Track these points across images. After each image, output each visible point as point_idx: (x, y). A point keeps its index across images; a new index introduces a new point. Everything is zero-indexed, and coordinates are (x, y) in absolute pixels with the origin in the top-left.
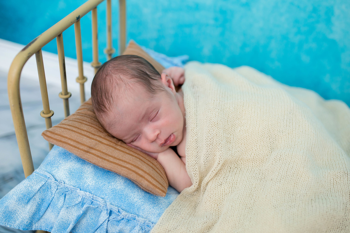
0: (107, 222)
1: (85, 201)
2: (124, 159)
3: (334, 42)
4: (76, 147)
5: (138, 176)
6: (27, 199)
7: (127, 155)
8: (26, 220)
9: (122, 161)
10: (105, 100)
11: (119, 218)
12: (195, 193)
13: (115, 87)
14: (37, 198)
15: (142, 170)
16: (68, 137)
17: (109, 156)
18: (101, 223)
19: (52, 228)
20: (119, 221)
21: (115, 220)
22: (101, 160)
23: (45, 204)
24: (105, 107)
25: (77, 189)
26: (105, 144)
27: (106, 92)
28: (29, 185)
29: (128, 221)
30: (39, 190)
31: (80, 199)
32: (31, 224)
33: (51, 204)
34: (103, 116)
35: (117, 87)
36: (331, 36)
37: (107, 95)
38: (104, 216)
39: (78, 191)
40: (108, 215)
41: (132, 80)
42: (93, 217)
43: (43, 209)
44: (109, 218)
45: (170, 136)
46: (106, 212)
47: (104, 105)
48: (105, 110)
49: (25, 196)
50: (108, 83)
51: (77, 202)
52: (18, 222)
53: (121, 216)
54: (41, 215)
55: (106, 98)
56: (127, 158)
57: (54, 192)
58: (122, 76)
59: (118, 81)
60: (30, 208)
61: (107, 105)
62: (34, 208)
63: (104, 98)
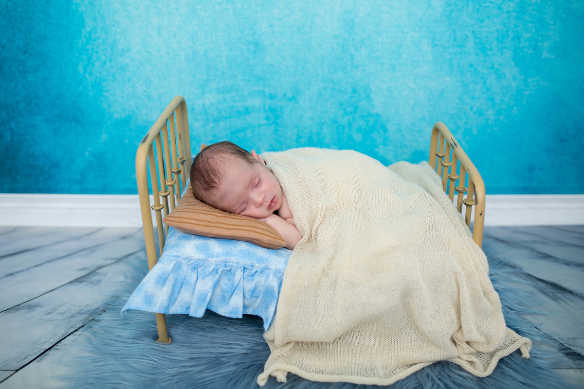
0: (242, 279)
1: (218, 267)
2: (241, 224)
3: (378, 115)
4: (197, 224)
5: (258, 234)
6: (162, 280)
7: (243, 221)
8: (165, 302)
9: (241, 225)
10: (214, 177)
11: (253, 271)
12: (307, 245)
13: (220, 165)
14: (171, 279)
15: (260, 229)
16: (188, 217)
17: (228, 225)
18: (237, 282)
19: (188, 308)
20: (253, 275)
21: (249, 276)
22: (222, 229)
23: (179, 285)
24: (215, 183)
25: (208, 259)
26: (221, 217)
27: (213, 170)
28: (162, 267)
29: (262, 272)
30: (172, 271)
31: (212, 267)
32: (168, 308)
33: (184, 283)
34: (214, 192)
35: (221, 164)
36: (374, 111)
37: (214, 172)
38: (239, 275)
39: (210, 259)
40: (243, 272)
41: (233, 156)
42: (227, 282)
43: (177, 290)
44: (243, 275)
45: (274, 198)
46: (240, 270)
47: (213, 182)
48: (216, 185)
49: (161, 277)
50: (212, 163)
51: (211, 270)
52: (158, 305)
53: (255, 270)
54: (176, 296)
55: (214, 175)
56: (244, 222)
57: (185, 269)
58: (223, 155)
59: (221, 160)
60: (167, 289)
61: (216, 181)
62: (170, 289)
63: (212, 176)
